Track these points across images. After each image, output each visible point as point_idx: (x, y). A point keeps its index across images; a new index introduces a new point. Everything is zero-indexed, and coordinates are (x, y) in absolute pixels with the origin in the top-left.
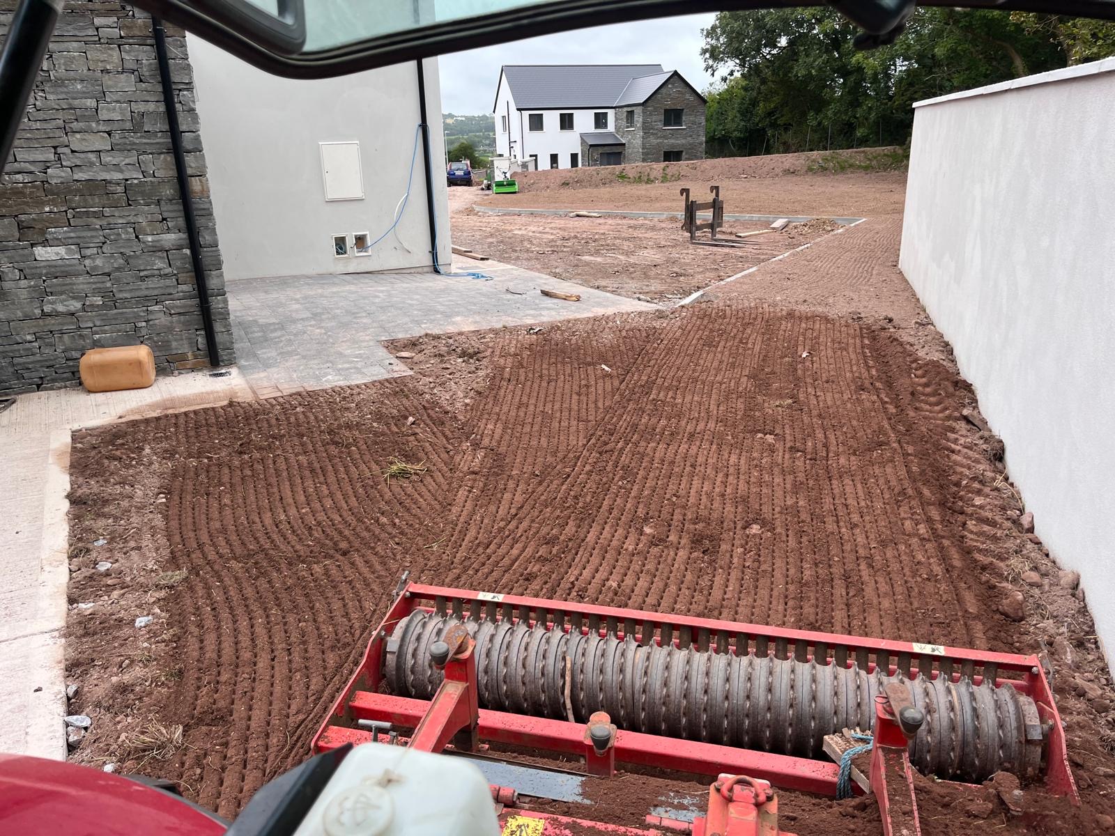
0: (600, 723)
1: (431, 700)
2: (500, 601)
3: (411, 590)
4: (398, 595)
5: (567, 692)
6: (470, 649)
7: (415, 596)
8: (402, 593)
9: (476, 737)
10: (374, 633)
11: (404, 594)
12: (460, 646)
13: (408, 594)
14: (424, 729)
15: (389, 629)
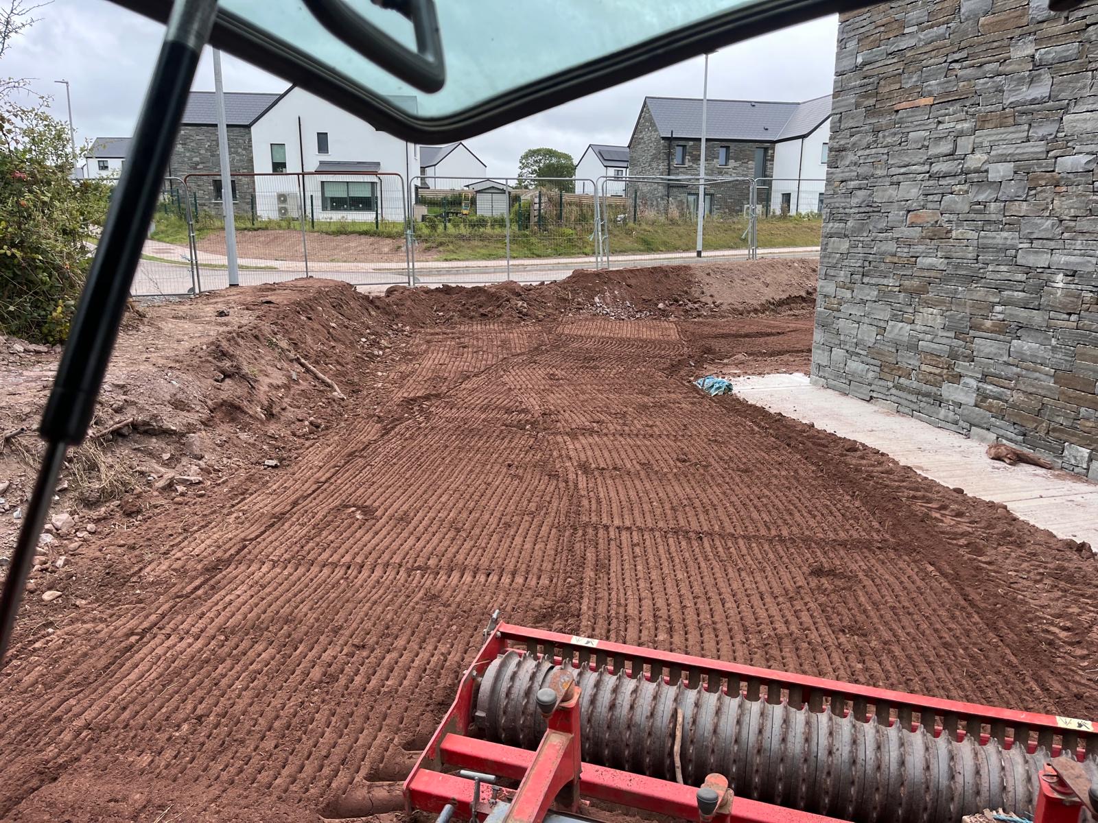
0: (716, 786)
1: (535, 750)
2: (594, 646)
3: (501, 630)
4: (489, 634)
5: (677, 748)
6: (576, 697)
7: (506, 636)
8: (493, 633)
9: (577, 792)
10: (466, 672)
11: (495, 634)
12: (566, 693)
13: (499, 633)
14: (529, 783)
15: (481, 670)
